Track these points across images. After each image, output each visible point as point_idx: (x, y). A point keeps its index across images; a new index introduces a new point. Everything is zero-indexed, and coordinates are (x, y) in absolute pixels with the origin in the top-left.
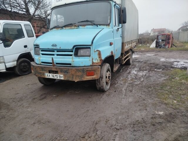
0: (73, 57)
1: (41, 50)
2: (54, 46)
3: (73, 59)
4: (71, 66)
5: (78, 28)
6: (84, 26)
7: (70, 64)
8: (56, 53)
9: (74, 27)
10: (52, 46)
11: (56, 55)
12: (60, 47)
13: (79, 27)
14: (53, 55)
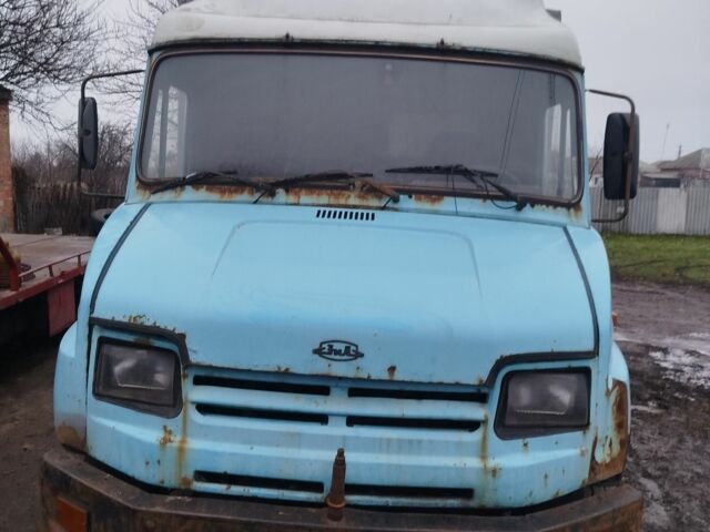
0: (484, 439)
1: (192, 374)
2: (331, 351)
3: (484, 457)
4: (473, 503)
5: (390, 205)
6: (433, 201)
7: (466, 493)
8: (338, 404)
9: (360, 197)
10: (318, 352)
11: (343, 421)
12: (392, 369)
13: (396, 200)
14: (322, 419)
